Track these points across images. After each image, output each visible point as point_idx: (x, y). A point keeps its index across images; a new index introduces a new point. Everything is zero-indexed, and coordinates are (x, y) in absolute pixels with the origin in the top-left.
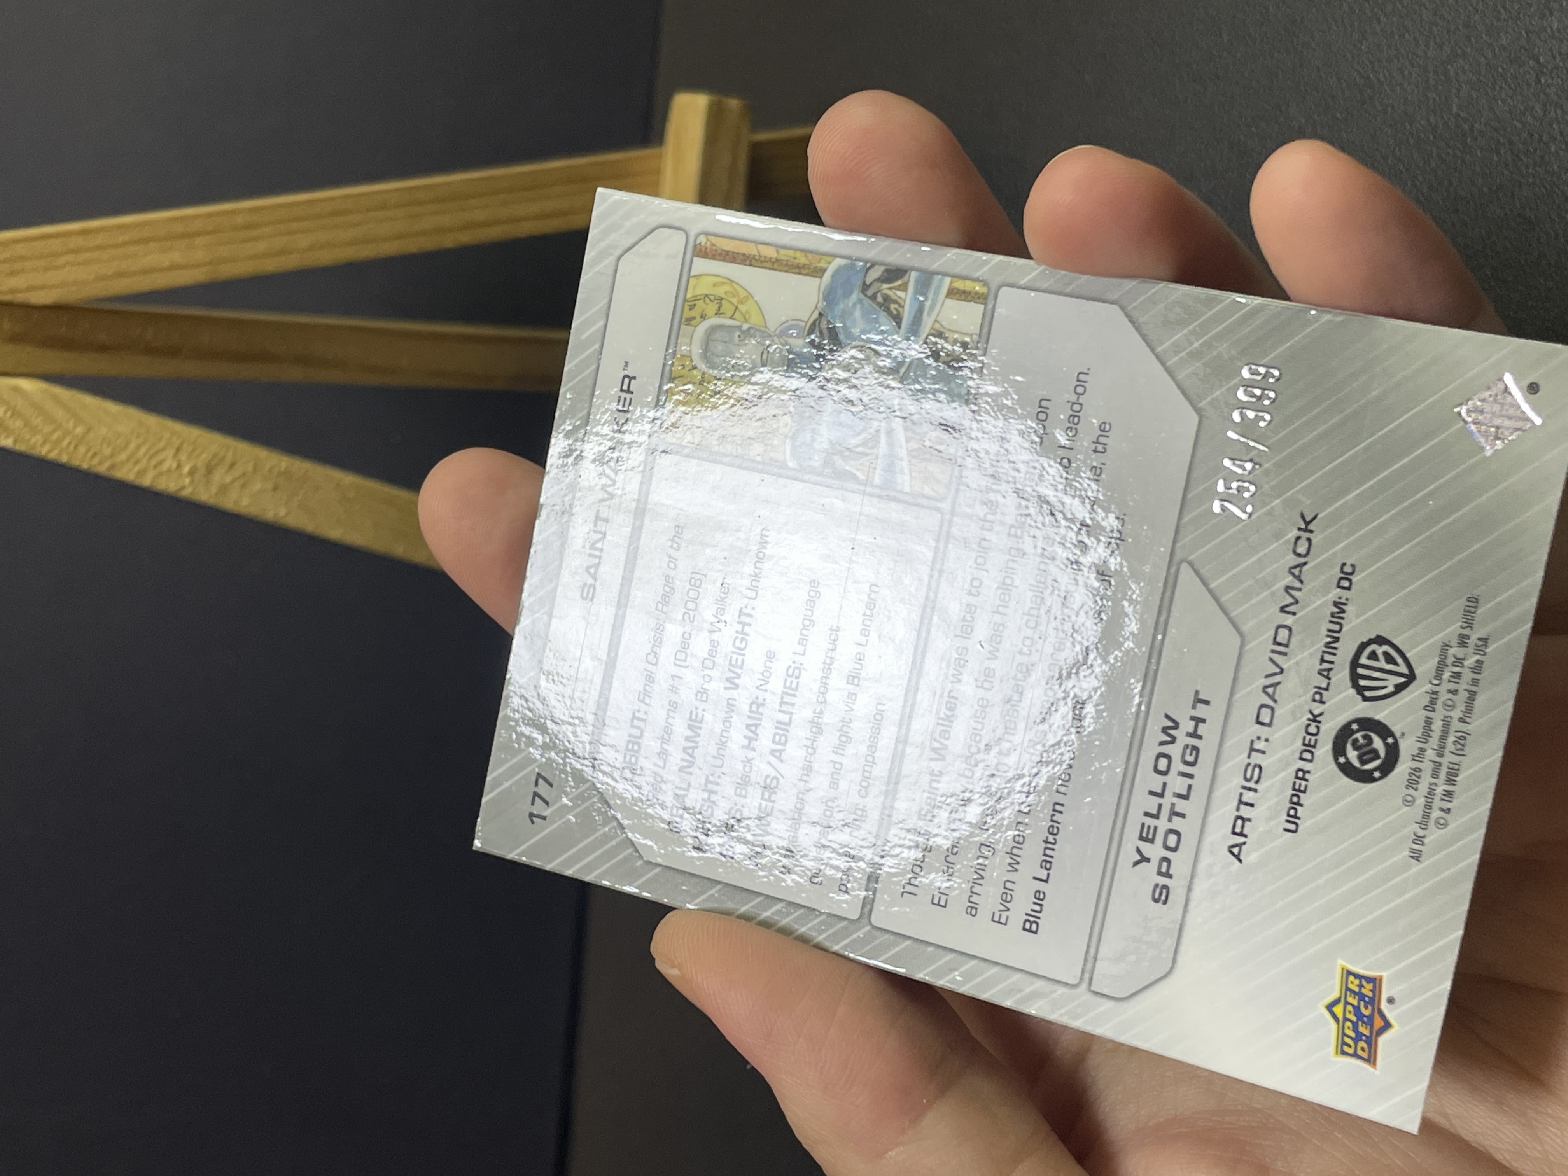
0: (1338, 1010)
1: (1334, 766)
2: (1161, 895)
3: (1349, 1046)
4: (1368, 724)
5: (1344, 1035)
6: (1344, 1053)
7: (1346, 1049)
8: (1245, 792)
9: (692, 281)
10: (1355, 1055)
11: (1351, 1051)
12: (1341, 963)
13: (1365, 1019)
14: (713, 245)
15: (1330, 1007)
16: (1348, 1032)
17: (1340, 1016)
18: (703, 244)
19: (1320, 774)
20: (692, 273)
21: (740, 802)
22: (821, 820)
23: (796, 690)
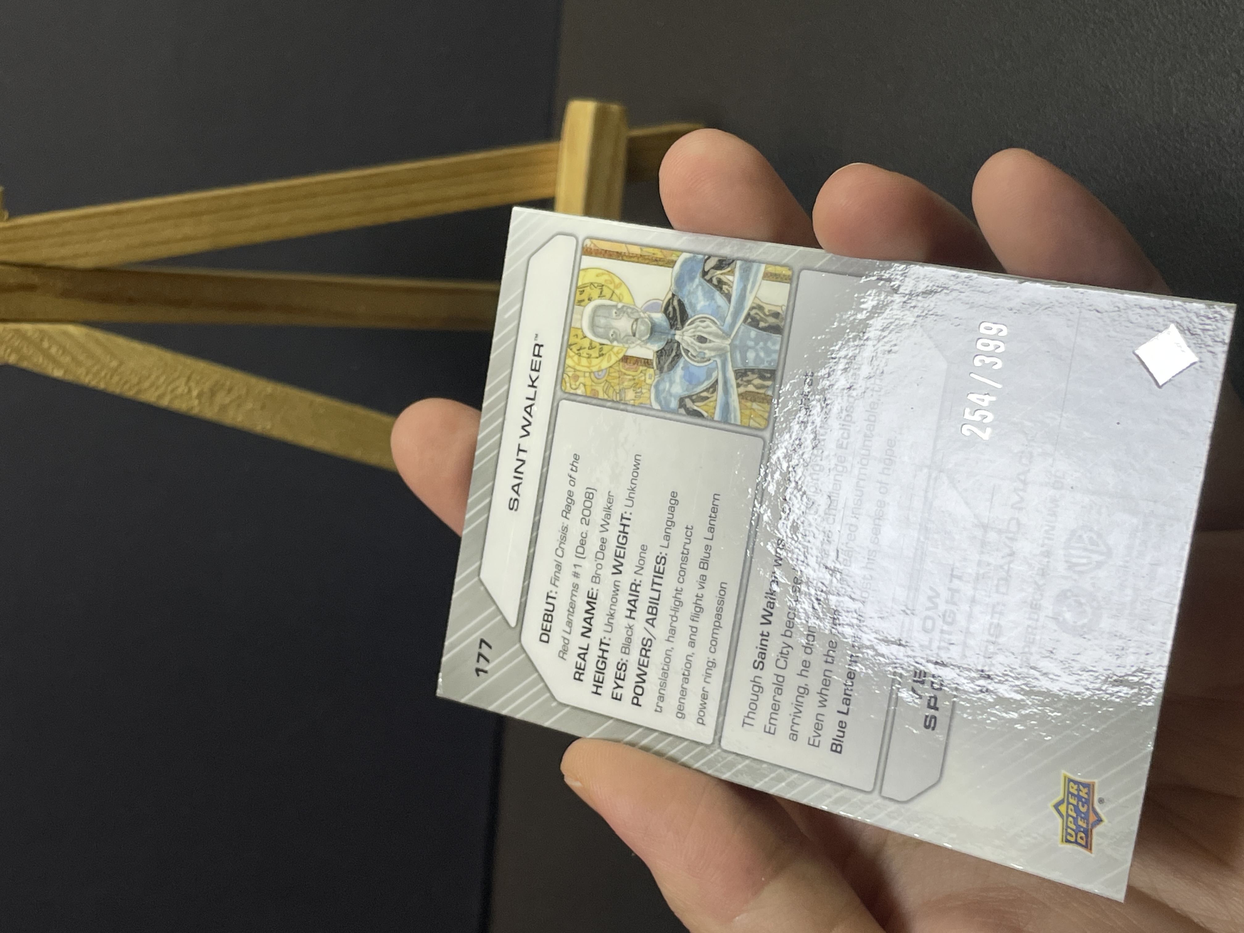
0: (1063, 808)
2: (931, 723)
3: (1071, 836)
5: (1068, 827)
6: (1068, 841)
9: (582, 273)
10: (1076, 842)
11: (1073, 839)
12: (1064, 772)
13: (1083, 815)
14: (595, 245)
15: (1056, 807)
16: (1070, 825)
17: (1064, 814)
18: (588, 246)
20: (582, 267)
21: (625, 657)
22: (683, 670)
23: (663, 573)
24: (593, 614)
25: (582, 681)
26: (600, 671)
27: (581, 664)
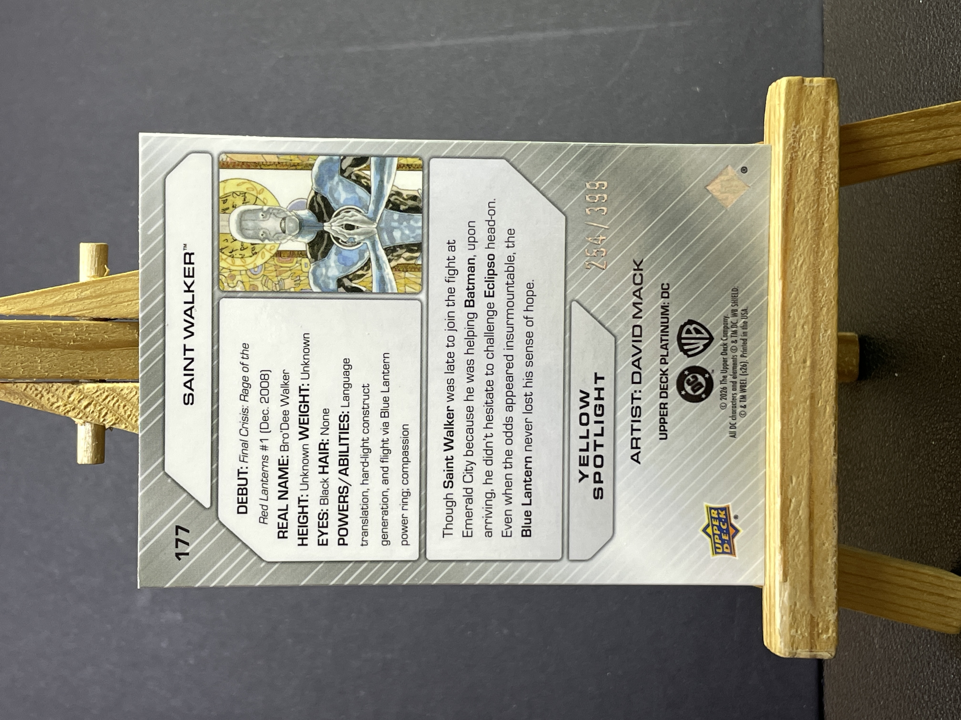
0: (709, 530)
1: (679, 397)
2: (598, 494)
3: (719, 548)
4: (693, 370)
5: (715, 543)
6: (717, 553)
7: (718, 550)
8: (633, 423)
9: (221, 185)
10: (723, 553)
11: (720, 551)
12: (705, 504)
13: (725, 531)
15: (704, 530)
16: (717, 541)
17: (711, 534)
18: (224, 160)
19: (673, 403)
20: (221, 180)
21: (325, 508)
22: (382, 505)
23: (348, 429)
24: (287, 478)
25: (287, 538)
26: (303, 525)
27: (283, 524)
